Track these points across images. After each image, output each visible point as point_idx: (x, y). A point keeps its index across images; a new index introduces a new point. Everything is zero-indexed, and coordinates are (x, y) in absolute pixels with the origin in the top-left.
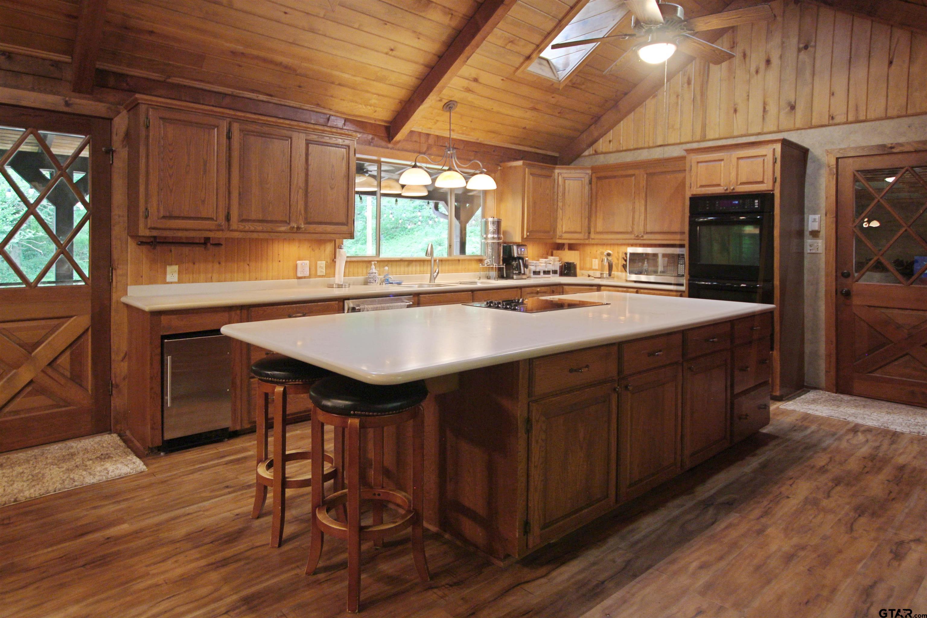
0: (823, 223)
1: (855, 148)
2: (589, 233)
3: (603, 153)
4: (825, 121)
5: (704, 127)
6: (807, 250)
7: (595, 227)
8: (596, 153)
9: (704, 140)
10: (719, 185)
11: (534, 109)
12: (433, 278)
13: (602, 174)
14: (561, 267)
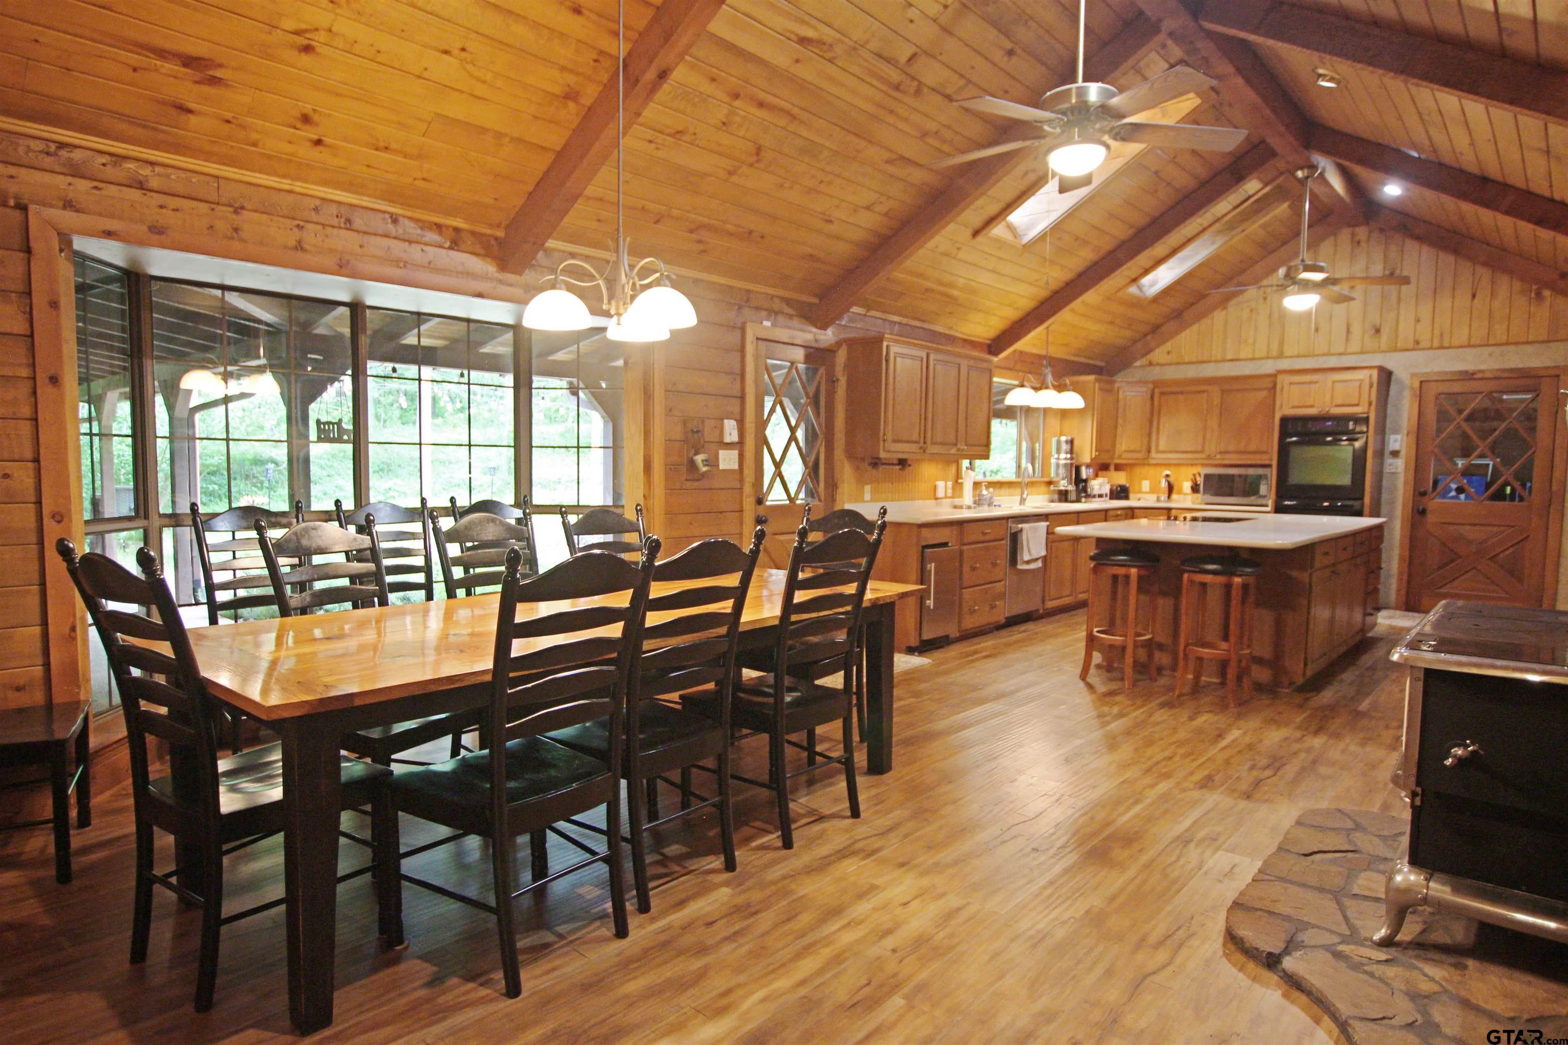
0: (1404, 444)
1: (1439, 373)
2: (1149, 451)
3: (1158, 364)
4: (1411, 346)
5: (1281, 343)
6: (1387, 469)
7: (1157, 446)
8: (1151, 364)
9: (1281, 356)
10: (1312, 406)
11: (1112, 323)
12: (1022, 501)
13: (1164, 390)
14: (1111, 491)
